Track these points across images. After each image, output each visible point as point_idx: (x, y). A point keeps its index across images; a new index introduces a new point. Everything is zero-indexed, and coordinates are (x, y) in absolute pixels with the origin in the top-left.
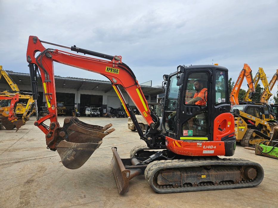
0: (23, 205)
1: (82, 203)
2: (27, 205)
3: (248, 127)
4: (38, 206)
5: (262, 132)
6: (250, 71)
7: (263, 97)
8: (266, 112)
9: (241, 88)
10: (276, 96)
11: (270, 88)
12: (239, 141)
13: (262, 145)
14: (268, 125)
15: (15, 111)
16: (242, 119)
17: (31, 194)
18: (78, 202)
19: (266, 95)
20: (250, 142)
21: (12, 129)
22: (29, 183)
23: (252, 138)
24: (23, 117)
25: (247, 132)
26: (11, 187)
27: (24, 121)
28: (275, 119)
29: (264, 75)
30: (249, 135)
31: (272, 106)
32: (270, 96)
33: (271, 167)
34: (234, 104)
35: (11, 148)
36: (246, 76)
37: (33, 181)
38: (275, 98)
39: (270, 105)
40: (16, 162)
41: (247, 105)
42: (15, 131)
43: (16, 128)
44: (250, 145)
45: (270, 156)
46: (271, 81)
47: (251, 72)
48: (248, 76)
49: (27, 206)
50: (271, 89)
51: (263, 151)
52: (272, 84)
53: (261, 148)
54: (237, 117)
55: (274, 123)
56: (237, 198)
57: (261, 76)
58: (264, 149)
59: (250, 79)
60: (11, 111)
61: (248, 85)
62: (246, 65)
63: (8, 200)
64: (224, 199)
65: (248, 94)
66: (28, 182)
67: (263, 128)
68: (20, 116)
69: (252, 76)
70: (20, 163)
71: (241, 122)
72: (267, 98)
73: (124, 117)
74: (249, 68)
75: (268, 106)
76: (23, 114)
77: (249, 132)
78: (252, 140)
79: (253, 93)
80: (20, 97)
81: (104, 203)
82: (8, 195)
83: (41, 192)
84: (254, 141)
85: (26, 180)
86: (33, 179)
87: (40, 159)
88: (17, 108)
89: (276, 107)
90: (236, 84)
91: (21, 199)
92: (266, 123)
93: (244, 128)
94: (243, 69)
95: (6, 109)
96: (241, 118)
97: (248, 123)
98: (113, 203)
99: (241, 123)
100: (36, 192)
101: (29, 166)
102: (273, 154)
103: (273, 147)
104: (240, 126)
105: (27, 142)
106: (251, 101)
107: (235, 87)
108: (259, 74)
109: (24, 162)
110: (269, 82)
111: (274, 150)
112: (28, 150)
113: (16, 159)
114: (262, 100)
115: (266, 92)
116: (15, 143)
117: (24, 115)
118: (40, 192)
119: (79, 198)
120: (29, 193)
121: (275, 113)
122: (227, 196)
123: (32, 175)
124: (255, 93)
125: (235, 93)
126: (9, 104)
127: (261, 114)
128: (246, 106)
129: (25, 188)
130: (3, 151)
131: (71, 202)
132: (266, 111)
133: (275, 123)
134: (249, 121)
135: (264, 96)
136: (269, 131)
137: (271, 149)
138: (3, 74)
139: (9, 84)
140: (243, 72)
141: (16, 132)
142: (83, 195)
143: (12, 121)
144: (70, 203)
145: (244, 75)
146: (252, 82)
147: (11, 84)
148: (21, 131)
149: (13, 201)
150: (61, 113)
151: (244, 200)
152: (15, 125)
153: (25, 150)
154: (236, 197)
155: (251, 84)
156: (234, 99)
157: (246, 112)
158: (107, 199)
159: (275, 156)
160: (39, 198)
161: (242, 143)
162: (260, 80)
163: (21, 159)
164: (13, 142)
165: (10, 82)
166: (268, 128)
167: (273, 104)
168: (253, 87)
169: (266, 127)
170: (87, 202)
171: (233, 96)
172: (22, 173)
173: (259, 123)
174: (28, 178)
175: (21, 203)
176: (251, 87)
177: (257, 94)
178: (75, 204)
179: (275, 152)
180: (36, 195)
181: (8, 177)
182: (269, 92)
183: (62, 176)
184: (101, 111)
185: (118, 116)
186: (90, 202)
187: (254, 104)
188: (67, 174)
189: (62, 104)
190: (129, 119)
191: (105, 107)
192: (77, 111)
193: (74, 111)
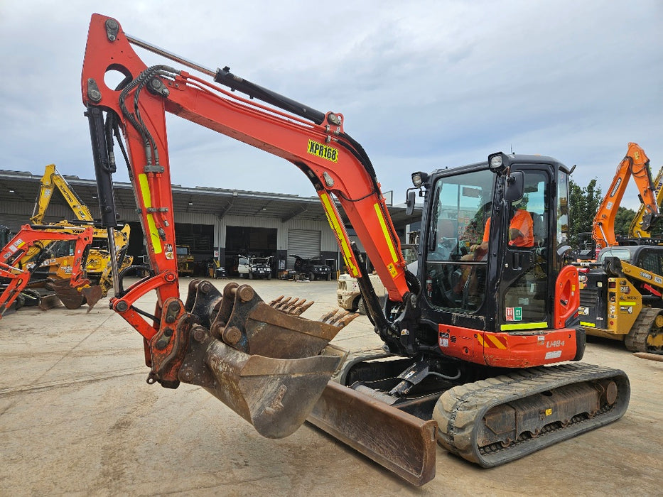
0: (110, 478)
1: (242, 479)
2: (118, 479)
3: (643, 303)
4: (143, 482)
6: (645, 161)
9: (621, 205)
12: (620, 339)
15: (84, 265)
16: (628, 283)
17: (125, 454)
18: (231, 475)
20: (651, 342)
21: (79, 307)
22: (120, 428)
23: (654, 329)
24: (102, 280)
25: (641, 316)
26: (83, 437)
27: (103, 287)
30: (647, 321)
34: (603, 245)
35: (77, 349)
36: (634, 174)
37: (127, 424)
40: (91, 381)
41: (640, 248)
42: (85, 311)
43: (86, 305)
44: (651, 349)
47: (647, 164)
48: (640, 175)
49: (117, 482)
54: (615, 276)
56: (623, 480)
59: (645, 182)
60: (75, 266)
61: (640, 196)
62: (633, 146)
63: (76, 465)
64: (590, 483)
65: (641, 218)
66: (119, 426)
68: (95, 278)
69: (649, 174)
70: (100, 384)
71: (625, 289)
73: (327, 280)
74: (642, 153)
76: (102, 273)
77: (647, 315)
78: (654, 337)
79: (653, 217)
80: (96, 233)
81: (292, 480)
82: (75, 455)
83: (147, 451)
84: (659, 337)
85: (112, 423)
86: (129, 420)
87: (143, 374)
88: (88, 260)
90: (609, 195)
91: (104, 464)
93: (634, 304)
94: (627, 157)
95: (66, 262)
96: (626, 279)
97: (643, 291)
98: (312, 481)
99: (626, 293)
100: (137, 449)
101: (119, 389)
104: (622, 299)
105: (112, 337)
106: (649, 236)
107: (605, 202)
109: (108, 382)
112: (114, 354)
113: (91, 374)
116: (86, 338)
117: (103, 275)
118: (146, 449)
119: (234, 466)
120: (121, 452)
122: (595, 475)
123: (127, 410)
124: (659, 218)
125: (605, 217)
126: (71, 251)
128: (639, 250)
129: (112, 440)
130: (62, 356)
131: (215, 475)
134: (646, 286)
138: (58, 183)
139: (71, 205)
140: (627, 164)
141: (88, 313)
142: (241, 461)
143: (79, 289)
144: (213, 477)
145: (629, 172)
146: (652, 189)
147: (74, 206)
148: (98, 310)
149: (87, 469)
150: (185, 271)
151: (641, 487)
152: (85, 298)
153: (108, 353)
154: (621, 479)
155: (648, 195)
156: (604, 233)
157: (637, 265)
158: (298, 471)
160: (144, 464)
161: (629, 343)
163: (101, 374)
164: (82, 337)
165: (73, 202)
168: (653, 200)
170: (252, 478)
171: (601, 224)
172: (104, 405)
174: (118, 417)
175: (105, 474)
176: (648, 201)
178: (225, 482)
180: (137, 457)
181: (74, 415)
183: (192, 414)
184: (274, 265)
185: (313, 277)
186: (258, 477)
187: (656, 244)
188: (203, 410)
189: (186, 249)
190: (341, 283)
191: (283, 255)
192: (218, 265)
193: (214, 267)
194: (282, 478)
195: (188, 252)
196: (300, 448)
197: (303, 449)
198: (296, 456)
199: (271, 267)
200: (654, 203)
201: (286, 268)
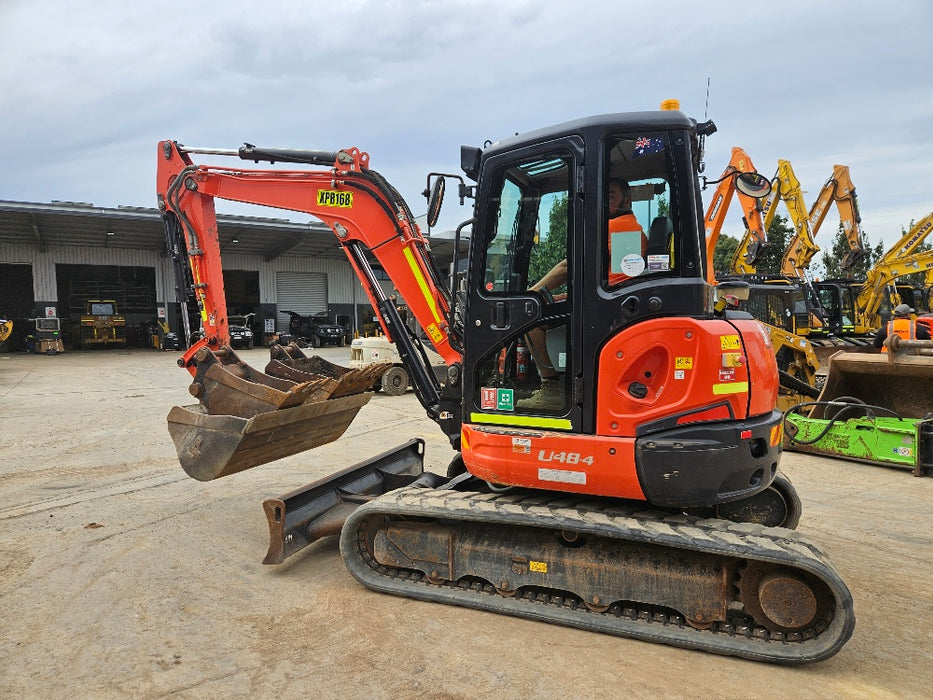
5: (790, 373)
7: (791, 260)
8: (800, 307)
9: (722, 232)
10: (831, 254)
11: (811, 229)
13: (793, 418)
14: (811, 351)
19: (798, 251)
28: (825, 329)
29: (794, 187)
31: (817, 285)
32: (811, 253)
33: (827, 489)
36: (737, 190)
38: (827, 261)
39: (812, 283)
45: (818, 450)
46: (816, 204)
50: (815, 232)
51: (798, 438)
52: (818, 213)
53: (793, 428)
55: (823, 342)
57: (784, 188)
58: (802, 428)
59: (750, 201)
61: (744, 219)
62: (737, 152)
65: (745, 249)
67: (794, 360)
72: (801, 263)
74: (748, 160)
75: (804, 287)
79: (760, 246)
87: (12, 520)
89: (828, 288)
90: (708, 218)
92: (803, 344)
94: (730, 167)
102: (830, 445)
103: (828, 422)
106: (754, 271)
108: (779, 182)
110: (809, 210)
111: (833, 432)
114: (788, 269)
115: (799, 241)
121: (827, 310)
124: (767, 247)
127: (789, 314)
132: (797, 303)
133: (825, 342)
135: (792, 254)
136: (812, 370)
137: (823, 428)
145: (732, 188)
146: (759, 210)
155: (754, 217)
159: (837, 449)
162: (782, 204)
166: (811, 359)
167: (821, 280)
168: (760, 225)
169: (803, 355)
173: (784, 346)
176: (753, 226)
177: (771, 250)
179: (836, 436)
182: (810, 239)
183: (92, 583)
184: (257, 327)
185: (318, 342)
186: (195, 682)
187: (762, 282)
188: (114, 573)
189: (110, 306)
190: (355, 351)
191: (271, 311)
192: (166, 329)
193: (158, 332)
194: (237, 677)
195: (114, 310)
196: (272, 619)
197: (277, 621)
198: (263, 636)
199: (252, 330)
200: (761, 229)
201: (276, 331)
